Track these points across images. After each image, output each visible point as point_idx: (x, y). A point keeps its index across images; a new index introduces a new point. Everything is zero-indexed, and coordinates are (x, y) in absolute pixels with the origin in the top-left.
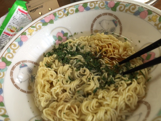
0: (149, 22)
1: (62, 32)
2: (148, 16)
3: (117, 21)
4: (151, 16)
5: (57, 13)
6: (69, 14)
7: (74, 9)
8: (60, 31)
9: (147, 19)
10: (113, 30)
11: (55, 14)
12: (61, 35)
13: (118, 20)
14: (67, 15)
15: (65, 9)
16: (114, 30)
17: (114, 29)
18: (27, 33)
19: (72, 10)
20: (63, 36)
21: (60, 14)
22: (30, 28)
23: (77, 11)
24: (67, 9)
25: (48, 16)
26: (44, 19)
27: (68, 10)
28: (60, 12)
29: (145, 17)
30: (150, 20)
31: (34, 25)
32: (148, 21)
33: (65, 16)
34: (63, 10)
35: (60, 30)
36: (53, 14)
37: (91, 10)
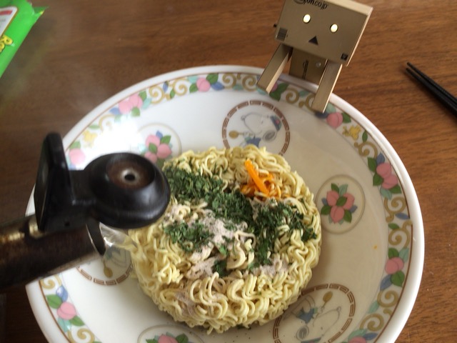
0: (344, 136)
1: (159, 134)
2: (343, 125)
3: (281, 120)
4: (349, 126)
5: (147, 91)
6: (176, 96)
7: (188, 85)
8: (154, 133)
9: (341, 129)
10: (269, 137)
11: (142, 95)
12: (157, 142)
13: (283, 118)
14: (171, 96)
15: (166, 83)
16: (272, 137)
17: (274, 135)
18: (83, 143)
19: (182, 87)
20: (161, 143)
21: (156, 95)
22: (88, 129)
23: (194, 88)
24: (171, 83)
25: (128, 99)
26: (117, 106)
27: (173, 85)
28: (154, 90)
29: (338, 125)
30: (346, 132)
31: (96, 123)
32: (343, 133)
33: (165, 99)
34: (162, 86)
35: (153, 130)
36: (139, 95)
37: (225, 90)
